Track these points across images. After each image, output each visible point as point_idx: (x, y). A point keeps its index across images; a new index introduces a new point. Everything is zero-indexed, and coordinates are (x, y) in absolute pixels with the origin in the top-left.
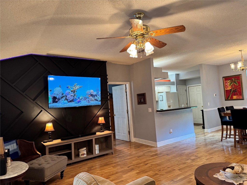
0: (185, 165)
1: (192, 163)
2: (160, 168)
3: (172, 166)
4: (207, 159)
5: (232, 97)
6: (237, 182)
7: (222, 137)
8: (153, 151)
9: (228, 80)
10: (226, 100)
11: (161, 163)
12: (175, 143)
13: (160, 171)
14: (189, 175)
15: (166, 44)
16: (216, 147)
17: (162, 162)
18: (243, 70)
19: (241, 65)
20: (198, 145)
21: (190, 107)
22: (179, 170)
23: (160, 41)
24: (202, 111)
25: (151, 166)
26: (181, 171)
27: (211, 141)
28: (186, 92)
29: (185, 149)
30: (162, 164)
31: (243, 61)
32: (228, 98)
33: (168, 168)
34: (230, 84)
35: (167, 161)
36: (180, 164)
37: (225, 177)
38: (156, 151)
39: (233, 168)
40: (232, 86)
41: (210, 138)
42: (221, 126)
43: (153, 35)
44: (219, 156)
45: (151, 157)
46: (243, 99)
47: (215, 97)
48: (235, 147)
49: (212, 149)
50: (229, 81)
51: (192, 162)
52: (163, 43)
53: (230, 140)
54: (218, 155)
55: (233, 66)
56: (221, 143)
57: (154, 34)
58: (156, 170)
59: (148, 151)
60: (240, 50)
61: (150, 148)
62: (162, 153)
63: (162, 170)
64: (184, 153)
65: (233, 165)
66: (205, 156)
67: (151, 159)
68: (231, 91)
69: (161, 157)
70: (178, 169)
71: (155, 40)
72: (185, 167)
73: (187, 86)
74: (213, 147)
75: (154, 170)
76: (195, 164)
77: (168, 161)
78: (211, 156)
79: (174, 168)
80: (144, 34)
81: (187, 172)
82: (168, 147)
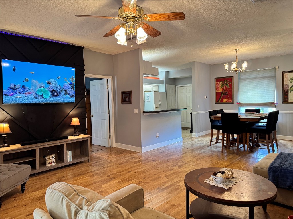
0: (172, 172)
1: (179, 170)
2: (145, 176)
3: (158, 173)
4: (194, 165)
5: (222, 100)
6: (226, 187)
7: (211, 141)
8: (137, 157)
9: (220, 82)
10: (216, 103)
11: (146, 170)
12: (161, 148)
13: (145, 179)
14: (176, 182)
15: (160, 33)
16: (203, 153)
17: (147, 168)
18: (236, 71)
19: (235, 66)
20: (185, 150)
21: (178, 110)
22: (165, 177)
23: (154, 29)
24: (191, 114)
25: (135, 174)
26: (167, 177)
27: (198, 145)
28: (175, 92)
29: (172, 154)
30: (147, 171)
31: (237, 62)
32: (218, 101)
33: (154, 175)
34: (222, 86)
35: (153, 168)
36: (167, 171)
37: (215, 182)
38: (141, 157)
39: (223, 173)
40: (223, 88)
41: (198, 143)
42: (210, 130)
43: (148, 20)
44: (207, 162)
45: (135, 163)
46: (233, 103)
47: (206, 99)
48: (222, 152)
49: (200, 154)
51: (179, 168)
52: (157, 32)
53: (218, 145)
54: (206, 160)
55: (227, 66)
56: (209, 148)
57: (148, 19)
58: (141, 178)
59: (131, 157)
60: (236, 49)
61: (134, 154)
62: (147, 159)
63: (147, 177)
64: (171, 158)
65: (224, 169)
66: (192, 162)
67: (135, 166)
68: (222, 93)
69: (146, 164)
70: (164, 176)
71: (148, 26)
72: (172, 174)
73: (177, 86)
74: (200, 152)
75: (138, 178)
76: (182, 170)
77: (154, 167)
78: (199, 162)
79: (160, 175)
80: (136, 17)
81: (174, 179)
82: (153, 152)
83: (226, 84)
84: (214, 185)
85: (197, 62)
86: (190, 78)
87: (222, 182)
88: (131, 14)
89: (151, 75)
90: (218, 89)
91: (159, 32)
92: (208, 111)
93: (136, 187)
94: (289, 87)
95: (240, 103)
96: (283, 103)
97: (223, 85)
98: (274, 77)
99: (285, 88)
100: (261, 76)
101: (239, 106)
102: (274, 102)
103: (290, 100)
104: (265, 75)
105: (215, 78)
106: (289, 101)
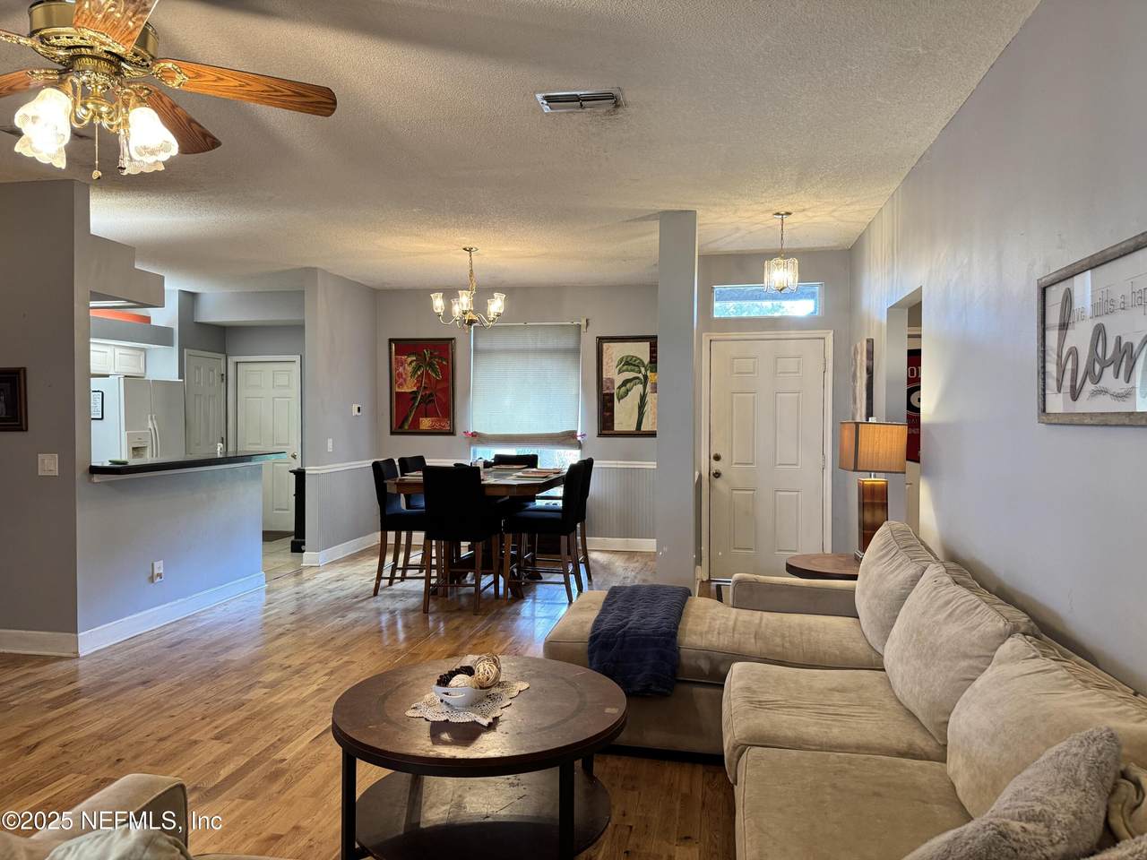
0: (242, 714)
1: (272, 700)
2: (120, 752)
3: (179, 730)
4: (331, 673)
5: (416, 423)
7: (379, 577)
8: (59, 680)
9: (409, 356)
10: (392, 433)
11: (118, 726)
12: (174, 626)
13: (123, 763)
14: (267, 749)
15: (215, 144)
16: (356, 621)
17: (123, 720)
18: (471, 322)
19: (467, 306)
20: (282, 621)
21: (247, 458)
22: (217, 738)
23: (191, 121)
24: (300, 476)
25: (64, 752)
26: (226, 739)
27: (333, 598)
28: (223, 385)
29: (228, 644)
30: (125, 729)
31: (474, 292)
32: (401, 427)
33: (161, 740)
34: (414, 372)
35: (151, 711)
36: (218, 714)
37: (445, 708)
38: (72, 677)
39: (469, 671)
40: (419, 380)
41: (330, 587)
42: (379, 534)
43: (176, 83)
44: (374, 653)
45: (52, 708)
46: (452, 433)
47: (357, 416)
48: (426, 611)
49: (345, 628)
50: (410, 359)
51: (271, 695)
52: (205, 135)
53: (406, 588)
54: (370, 649)
55: (438, 303)
56: (373, 604)
57: (179, 78)
58: (99, 765)
59: (22, 683)
60: (468, 246)
61: (32, 667)
62: (114, 680)
63: (128, 756)
64: (227, 662)
66: (320, 662)
67: (53, 720)
68: (415, 398)
69: (113, 701)
70: (212, 735)
71: (168, 105)
72: (242, 721)
73: (232, 360)
74: (346, 621)
75: (83, 769)
76: (285, 698)
77: (155, 709)
78: (346, 659)
79: (191, 734)
80: (123, 60)
81: (255, 739)
82: (136, 649)
83: (431, 365)
84: (443, 718)
85: (325, 272)
86: (297, 329)
87: (466, 706)
88: (102, 43)
89: (129, 301)
90: (401, 380)
91: (215, 138)
92: (369, 463)
93: (151, 786)
94: (616, 386)
95: (474, 435)
96: (600, 435)
97: (419, 367)
98: (575, 352)
99: (605, 388)
100: (540, 345)
101: (471, 444)
102: (576, 432)
103: (617, 428)
104: (552, 342)
105: (391, 341)
106: (615, 429)
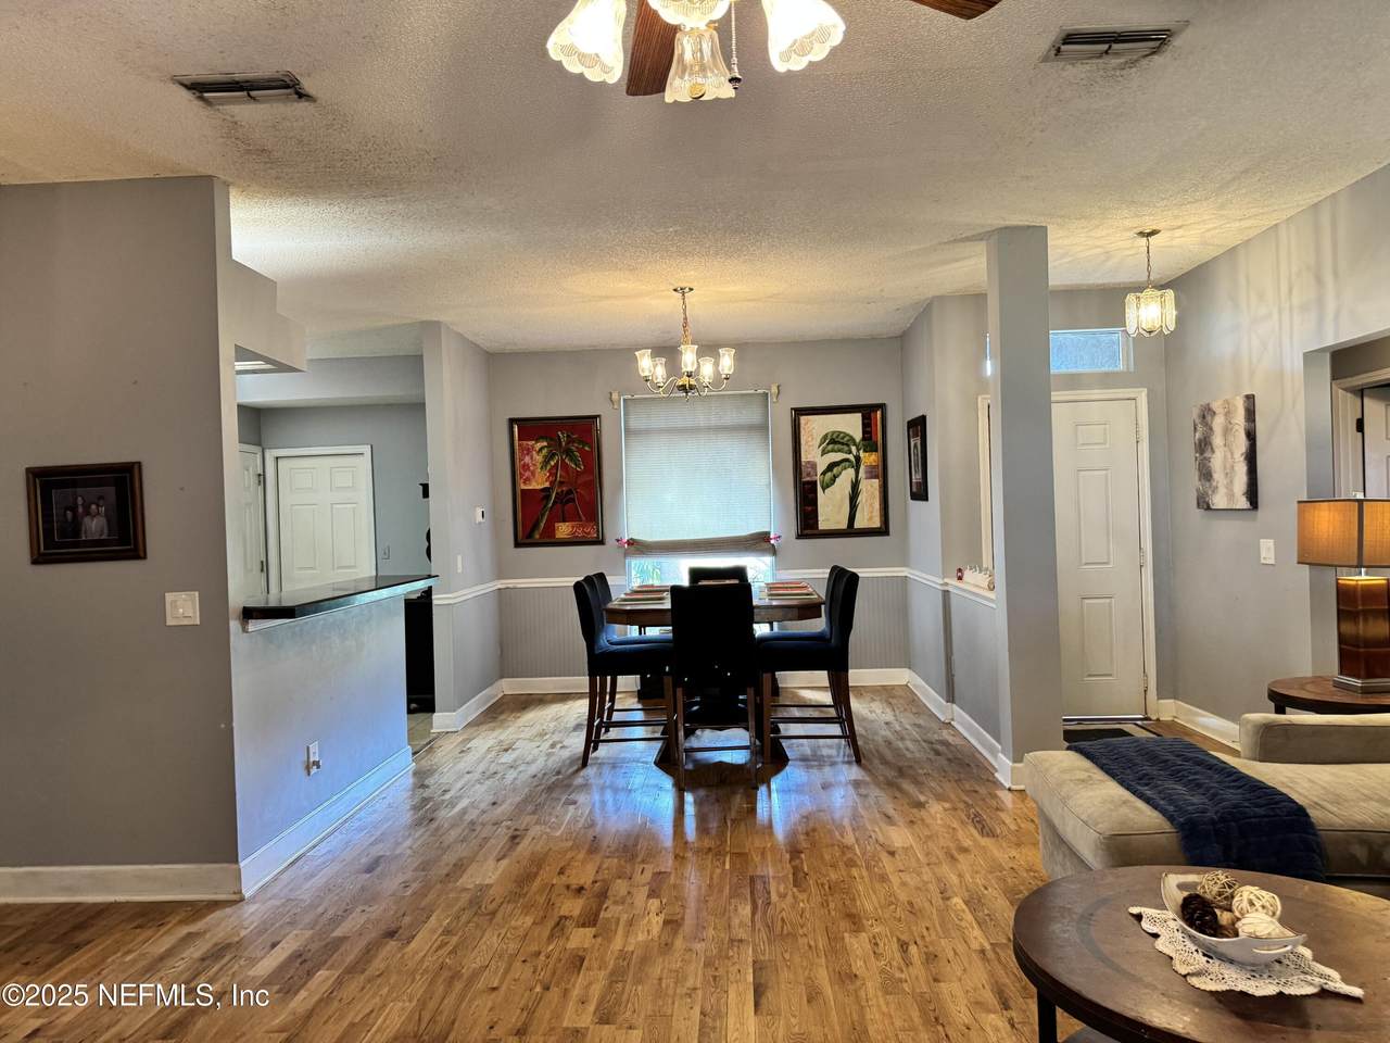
1: (617, 946)
5: (550, 529)
8: (247, 941)
9: (537, 441)
10: (518, 545)
17: (422, 1002)
20: (494, 817)
27: (526, 776)
28: (261, 488)
32: (530, 535)
34: (546, 462)
40: (553, 473)
46: (600, 542)
47: (480, 523)
50: (539, 445)
60: (678, 285)
68: (548, 498)
73: (270, 455)
83: (568, 452)
85: (447, 328)
89: (265, 361)
90: (527, 474)
94: (820, 471)
95: (631, 542)
96: (800, 536)
97: (551, 456)
98: (762, 428)
99: (804, 475)
100: (714, 421)
101: (626, 554)
102: (769, 533)
103: (823, 525)
104: (732, 417)
105: (512, 421)
106: (820, 528)
